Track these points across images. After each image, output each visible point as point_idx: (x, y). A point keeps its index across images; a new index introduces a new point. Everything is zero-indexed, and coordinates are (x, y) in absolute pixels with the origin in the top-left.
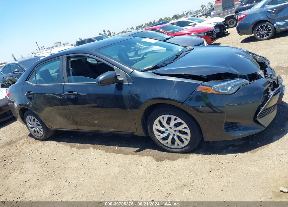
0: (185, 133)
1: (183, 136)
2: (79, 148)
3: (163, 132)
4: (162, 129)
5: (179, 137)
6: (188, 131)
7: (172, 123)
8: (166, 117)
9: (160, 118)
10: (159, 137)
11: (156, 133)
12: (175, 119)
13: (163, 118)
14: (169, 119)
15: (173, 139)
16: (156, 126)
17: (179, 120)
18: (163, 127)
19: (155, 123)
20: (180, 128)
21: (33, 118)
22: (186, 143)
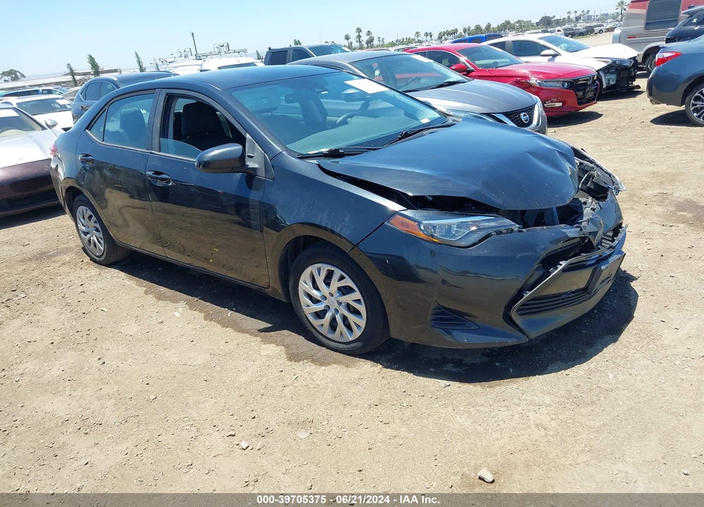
0: (357, 313)
1: (352, 318)
2: (160, 297)
3: (315, 301)
4: (315, 293)
5: (345, 319)
6: (362, 308)
7: (335, 284)
8: (326, 268)
9: (312, 269)
10: (309, 308)
11: (304, 300)
12: (342, 278)
13: (319, 270)
14: (330, 275)
15: (333, 320)
16: (304, 285)
17: (348, 282)
18: (317, 289)
19: (302, 278)
20: (349, 298)
21: (90, 213)
22: (357, 333)
